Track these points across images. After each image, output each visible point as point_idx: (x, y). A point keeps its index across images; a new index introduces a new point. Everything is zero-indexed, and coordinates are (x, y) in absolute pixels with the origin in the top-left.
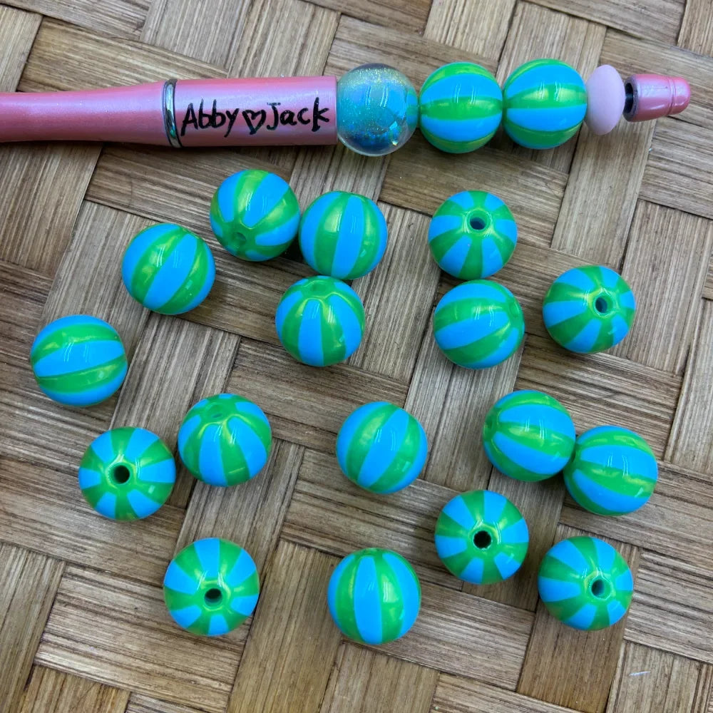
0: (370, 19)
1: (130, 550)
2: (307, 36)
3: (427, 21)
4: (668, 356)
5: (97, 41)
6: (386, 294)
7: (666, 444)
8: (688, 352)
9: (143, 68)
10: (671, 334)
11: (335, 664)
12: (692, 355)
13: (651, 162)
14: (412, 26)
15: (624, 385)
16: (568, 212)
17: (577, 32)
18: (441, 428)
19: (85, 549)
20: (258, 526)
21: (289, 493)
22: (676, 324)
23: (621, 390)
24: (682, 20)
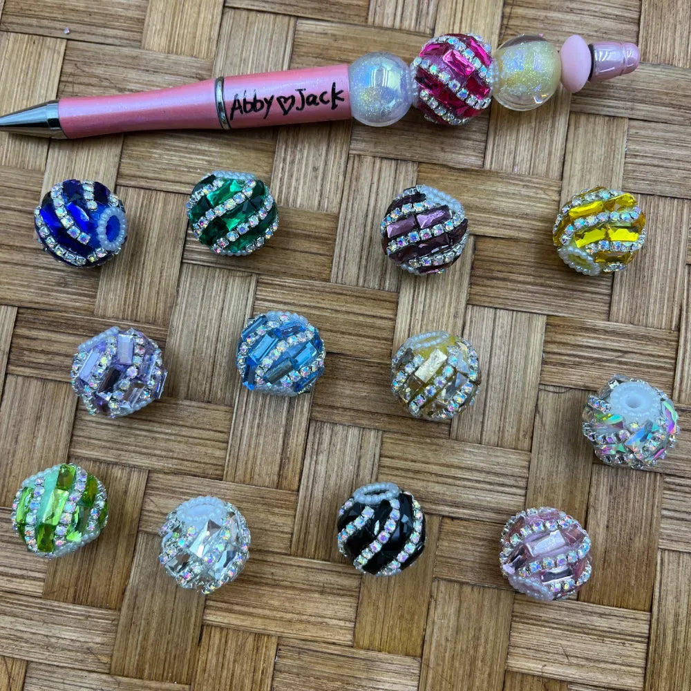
4: (664, 317)
6: (428, 301)
7: (673, 388)
8: (681, 310)
9: (210, 151)
11: (431, 596)
12: (684, 313)
13: (628, 160)
15: (631, 345)
18: (488, 400)
21: (375, 469)
22: (667, 289)
23: (629, 350)
24: (638, 37)
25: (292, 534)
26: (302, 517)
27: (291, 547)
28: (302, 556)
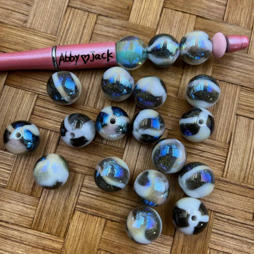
0: (109, 16)
1: (19, 214)
2: (86, 23)
3: (129, 16)
4: (223, 137)
5: (10, 28)
7: (224, 171)
8: (231, 135)
10: (224, 129)
12: (233, 136)
13: (215, 64)
14: (124, 18)
15: (206, 148)
16: (184, 84)
17: (185, 18)
18: (136, 166)
19: (2, 214)
20: (67, 205)
21: (78, 192)
22: (226, 125)
23: (205, 150)
24: (225, 12)
25: (34, 219)
26: (40, 211)
27: (32, 225)
28: (37, 230)
